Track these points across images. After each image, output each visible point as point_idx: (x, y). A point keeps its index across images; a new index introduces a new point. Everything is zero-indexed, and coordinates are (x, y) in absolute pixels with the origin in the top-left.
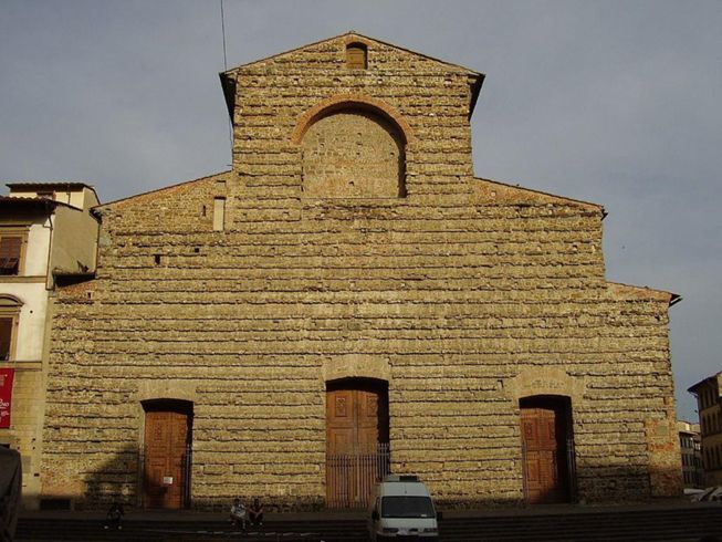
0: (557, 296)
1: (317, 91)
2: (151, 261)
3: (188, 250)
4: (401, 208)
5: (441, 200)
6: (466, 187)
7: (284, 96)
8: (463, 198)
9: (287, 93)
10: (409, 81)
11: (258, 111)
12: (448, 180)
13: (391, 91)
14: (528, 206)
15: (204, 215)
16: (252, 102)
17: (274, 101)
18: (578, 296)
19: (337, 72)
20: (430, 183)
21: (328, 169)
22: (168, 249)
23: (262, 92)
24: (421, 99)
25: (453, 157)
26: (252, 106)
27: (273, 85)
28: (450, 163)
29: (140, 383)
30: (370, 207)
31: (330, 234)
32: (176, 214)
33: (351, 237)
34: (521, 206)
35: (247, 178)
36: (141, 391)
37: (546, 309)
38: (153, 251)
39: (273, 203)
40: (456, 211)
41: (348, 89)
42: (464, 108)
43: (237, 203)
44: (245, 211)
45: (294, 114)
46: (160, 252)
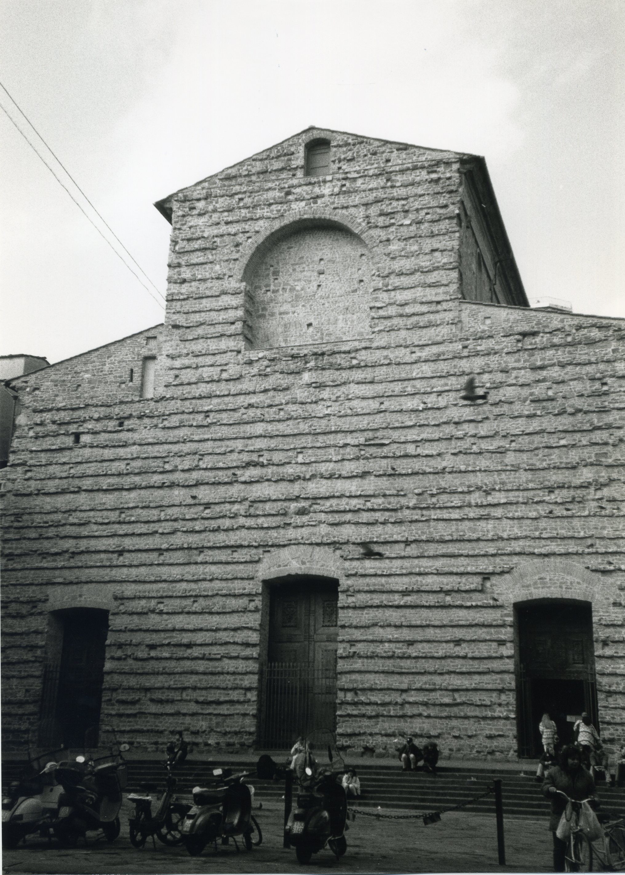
0: (574, 456)
1: (266, 212)
2: (69, 441)
3: (112, 425)
4: (363, 352)
5: (415, 337)
6: (449, 316)
7: (227, 223)
8: (444, 331)
9: (230, 219)
10: (381, 181)
11: (196, 245)
12: (425, 308)
13: (356, 199)
14: (534, 334)
15: (131, 380)
16: (189, 236)
17: (216, 231)
18: (605, 455)
19: (291, 182)
20: (401, 316)
21: (282, 309)
22: (89, 425)
23: (201, 221)
24: (395, 203)
25: (432, 278)
26: (189, 240)
27: (215, 211)
28: (430, 286)
29: (50, 590)
30: (323, 354)
31: (275, 393)
32: (100, 382)
33: (300, 394)
34: (524, 335)
35: (181, 331)
36: (51, 600)
37: (555, 477)
38: (73, 428)
39: (209, 360)
40: (435, 349)
41: (303, 204)
42: (451, 207)
43: (169, 363)
44: (177, 372)
45: (237, 245)
46: (81, 429)
